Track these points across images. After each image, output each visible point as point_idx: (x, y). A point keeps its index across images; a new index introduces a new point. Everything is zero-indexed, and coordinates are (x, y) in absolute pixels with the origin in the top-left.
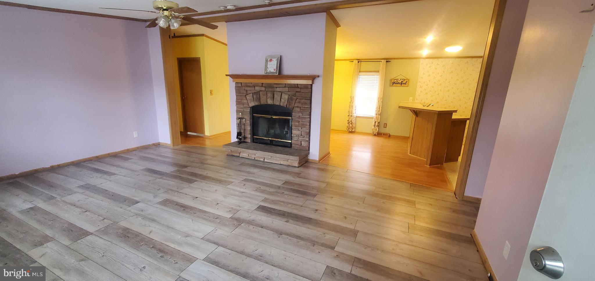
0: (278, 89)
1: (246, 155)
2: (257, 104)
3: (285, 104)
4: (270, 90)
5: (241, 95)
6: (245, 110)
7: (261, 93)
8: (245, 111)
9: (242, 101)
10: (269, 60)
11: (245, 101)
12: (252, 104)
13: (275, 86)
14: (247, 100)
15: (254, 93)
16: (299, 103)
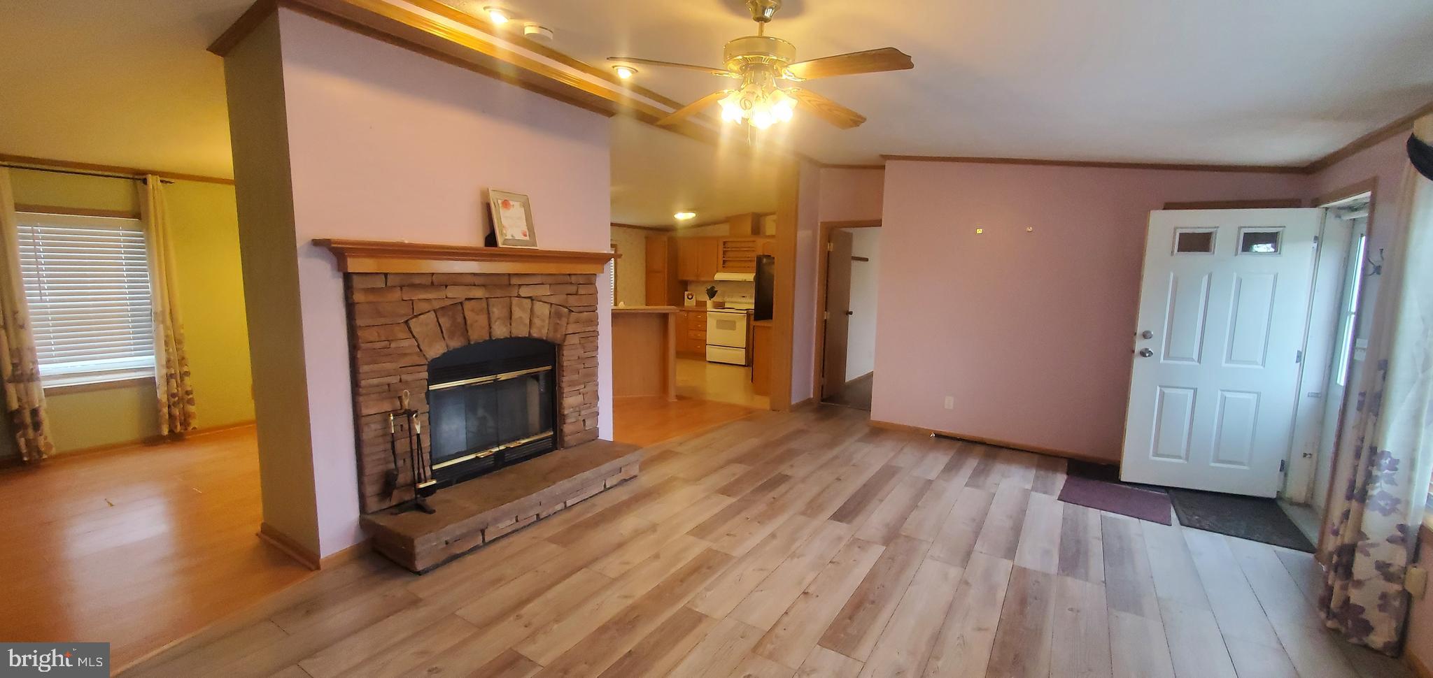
0: (524, 292)
1: (508, 522)
2: (456, 343)
3: (545, 331)
4: (499, 293)
5: (383, 321)
6: (404, 377)
7: (467, 305)
8: (407, 382)
9: (393, 345)
10: (500, 202)
11: (405, 343)
12: (436, 350)
13: (515, 281)
14: (414, 337)
15: (443, 308)
16: (577, 322)
